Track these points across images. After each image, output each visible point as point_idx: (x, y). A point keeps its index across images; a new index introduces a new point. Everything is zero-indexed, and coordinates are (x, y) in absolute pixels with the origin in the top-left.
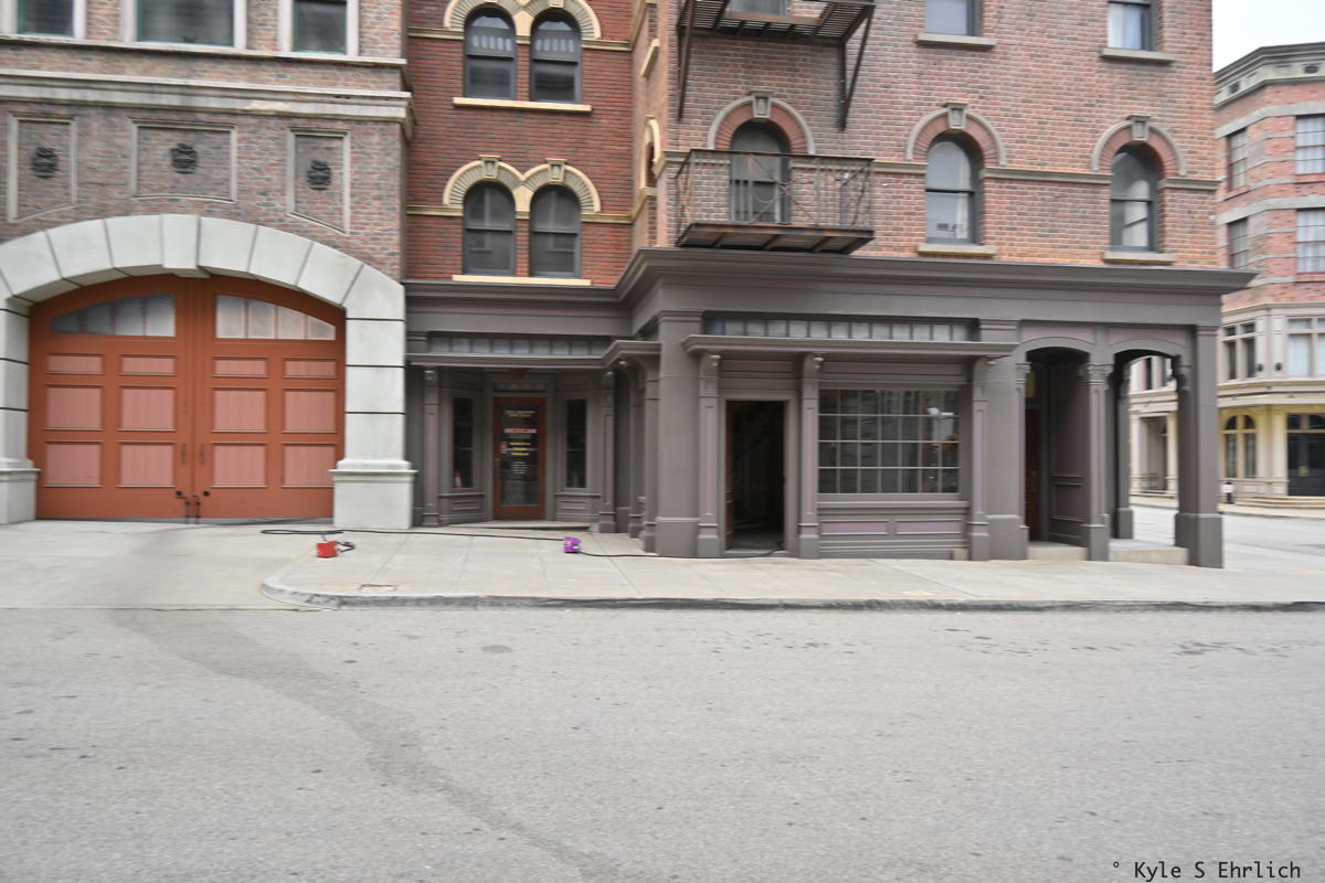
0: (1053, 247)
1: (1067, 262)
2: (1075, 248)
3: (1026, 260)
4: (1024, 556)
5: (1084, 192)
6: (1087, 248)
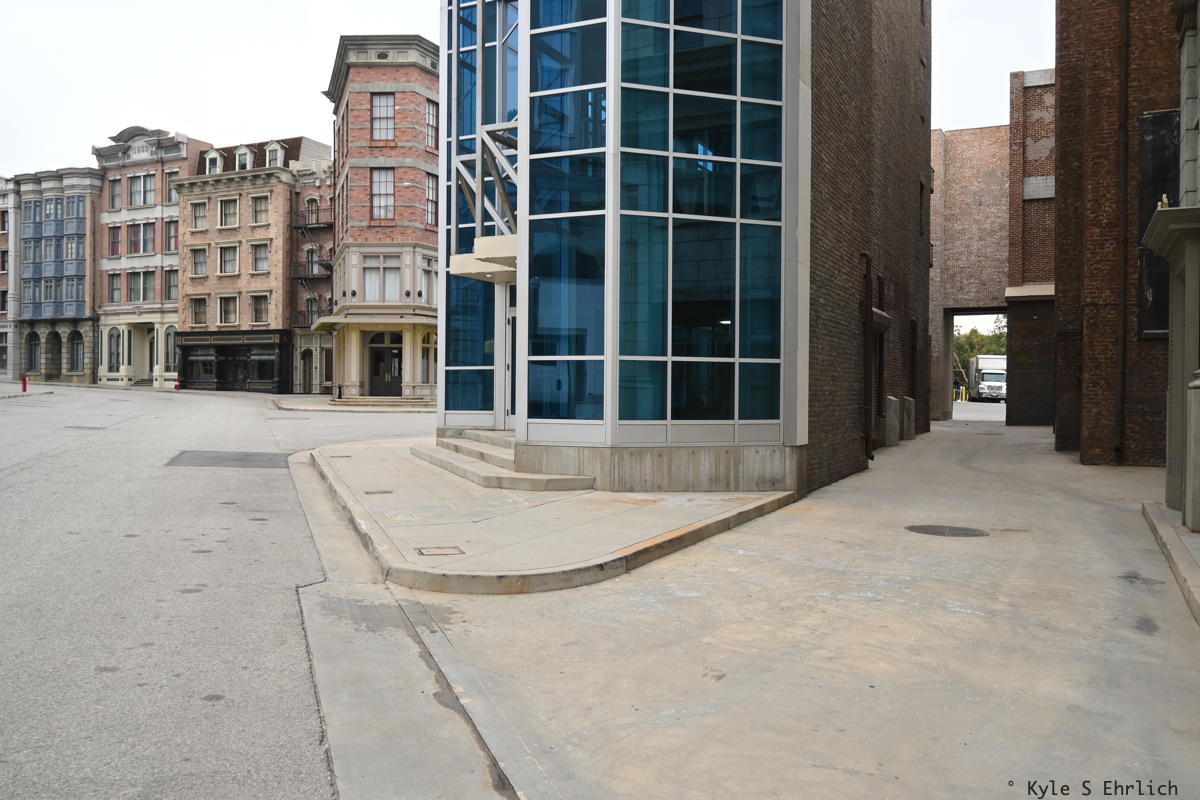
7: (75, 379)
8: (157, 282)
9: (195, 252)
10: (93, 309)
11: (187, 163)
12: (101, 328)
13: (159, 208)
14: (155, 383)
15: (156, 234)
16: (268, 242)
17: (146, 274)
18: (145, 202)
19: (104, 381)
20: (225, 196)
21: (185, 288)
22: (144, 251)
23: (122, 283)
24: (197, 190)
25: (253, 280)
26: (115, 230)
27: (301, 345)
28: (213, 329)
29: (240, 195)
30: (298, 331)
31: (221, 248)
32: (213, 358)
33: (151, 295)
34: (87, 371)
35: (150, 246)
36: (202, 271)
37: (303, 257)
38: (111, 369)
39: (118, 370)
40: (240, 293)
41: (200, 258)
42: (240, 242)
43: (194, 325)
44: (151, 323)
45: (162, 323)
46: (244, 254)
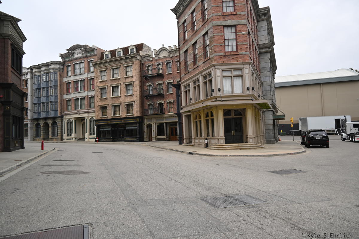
7: (54, 139)
8: (86, 102)
9: (101, 89)
10: (61, 113)
11: (97, 57)
12: (64, 120)
13: (86, 74)
14: (86, 139)
15: (85, 84)
16: (133, 83)
17: (81, 99)
18: (80, 72)
19: (65, 140)
20: (114, 67)
21: (98, 103)
22: (80, 91)
23: (72, 103)
24: (102, 66)
25: (126, 98)
26: (68, 84)
27: (146, 122)
28: (110, 118)
29: (120, 66)
30: (145, 117)
31: (112, 87)
32: (110, 129)
33: (83, 107)
34: (59, 136)
35: (82, 89)
36: (105, 96)
37: (146, 88)
38: (68, 135)
39: (71, 135)
40: (121, 103)
41: (104, 91)
42: (121, 84)
43: (102, 117)
44: (84, 117)
45: (88, 117)
46: (122, 89)
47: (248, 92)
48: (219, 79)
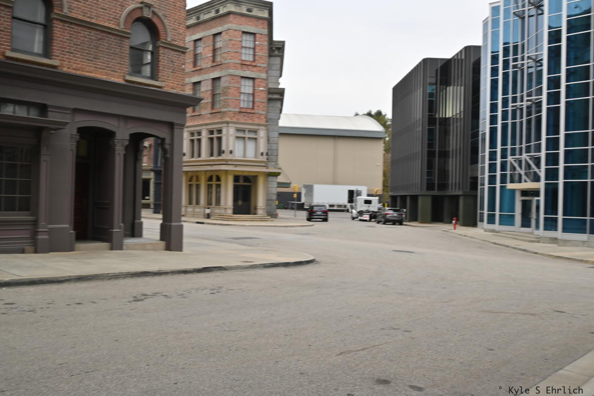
0: (96, 68)
1: (104, 78)
2: (108, 70)
3: (78, 73)
4: (71, 249)
5: (115, 39)
6: (116, 72)
47: (261, 157)
48: (231, 139)
